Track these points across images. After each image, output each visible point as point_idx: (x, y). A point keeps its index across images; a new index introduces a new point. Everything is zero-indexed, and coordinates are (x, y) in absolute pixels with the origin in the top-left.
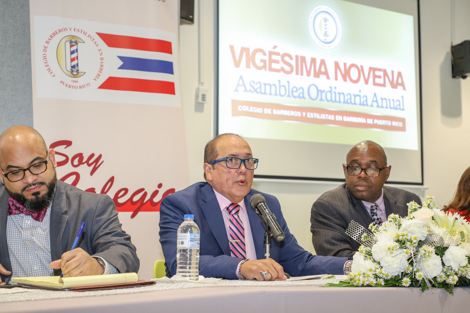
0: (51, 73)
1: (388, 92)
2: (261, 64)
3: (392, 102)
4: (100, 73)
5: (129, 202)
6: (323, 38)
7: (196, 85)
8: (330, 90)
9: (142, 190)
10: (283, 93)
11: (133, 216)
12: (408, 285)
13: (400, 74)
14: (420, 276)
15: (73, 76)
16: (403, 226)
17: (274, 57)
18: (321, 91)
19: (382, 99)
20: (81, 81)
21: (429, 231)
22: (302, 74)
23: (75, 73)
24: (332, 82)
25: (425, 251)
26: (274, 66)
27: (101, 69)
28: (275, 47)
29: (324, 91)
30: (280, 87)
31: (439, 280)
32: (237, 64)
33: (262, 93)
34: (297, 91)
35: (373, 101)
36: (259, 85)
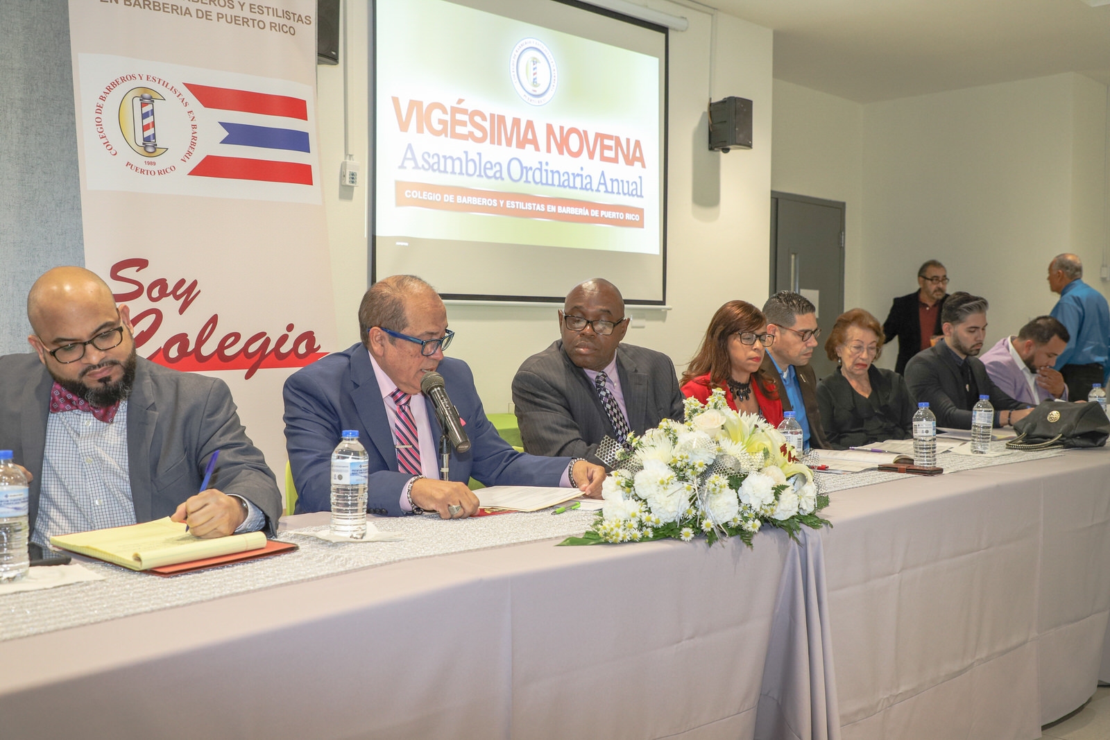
0: (110, 149)
1: (620, 170)
2: (439, 127)
3: (626, 185)
4: (191, 151)
5: (242, 354)
6: (530, 88)
7: (342, 158)
8: (539, 167)
9: (263, 334)
10: (471, 171)
11: (248, 376)
12: (689, 539)
13: (638, 143)
14: (707, 526)
15: (147, 154)
16: (681, 441)
17: (459, 117)
18: (526, 168)
19: (612, 180)
20: (161, 162)
21: (720, 451)
22: (500, 143)
23: (150, 150)
24: (543, 155)
25: (716, 485)
26: (460, 130)
27: (193, 144)
28: (460, 101)
29: (531, 168)
30: (467, 162)
31: (733, 524)
32: (404, 126)
33: (440, 171)
34: (491, 168)
35: (600, 183)
36: (436, 159)
